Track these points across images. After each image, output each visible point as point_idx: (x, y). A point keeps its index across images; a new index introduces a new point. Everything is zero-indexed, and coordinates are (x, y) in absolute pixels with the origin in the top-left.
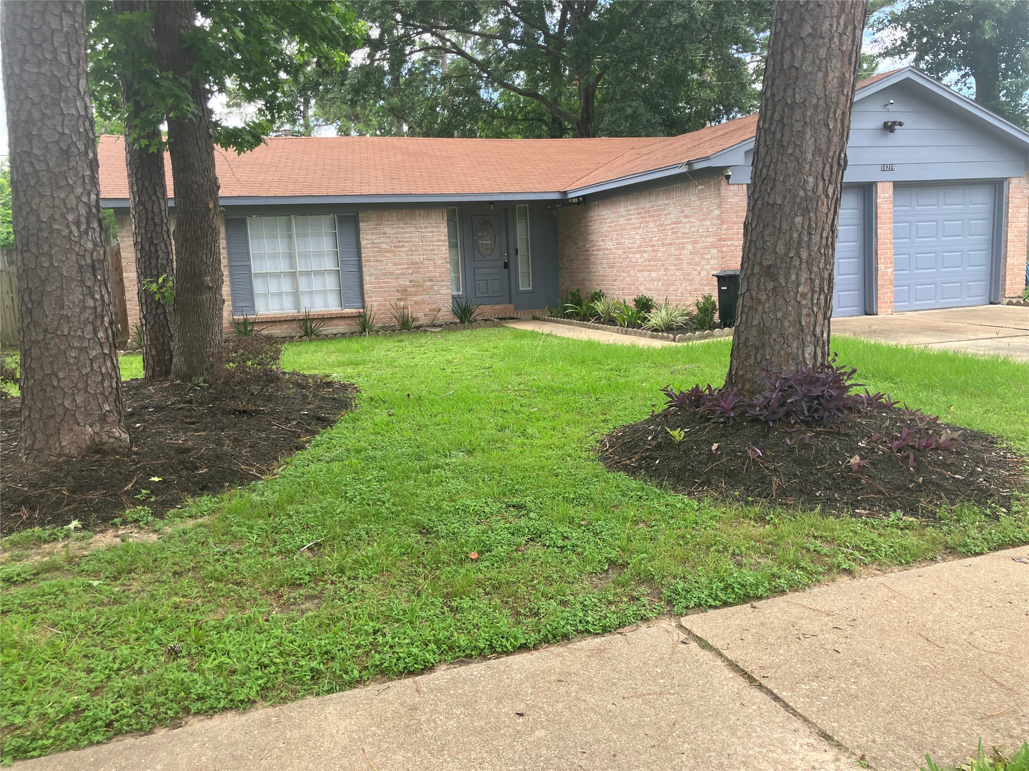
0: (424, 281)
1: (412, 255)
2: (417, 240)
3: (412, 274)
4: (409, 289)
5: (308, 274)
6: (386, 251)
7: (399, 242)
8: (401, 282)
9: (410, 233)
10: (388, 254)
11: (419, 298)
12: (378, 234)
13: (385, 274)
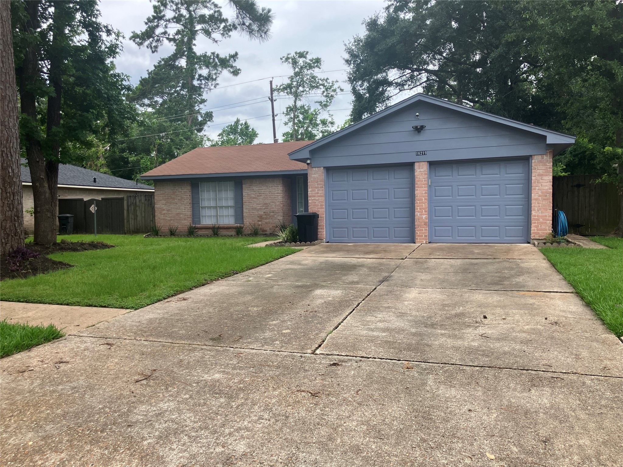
0: (270, 212)
1: (265, 200)
2: (268, 193)
3: (265, 209)
4: (263, 216)
5: (221, 207)
6: (254, 198)
7: (259, 194)
8: (260, 213)
9: (265, 189)
10: (254, 199)
11: (268, 221)
12: (250, 190)
13: (252, 209)
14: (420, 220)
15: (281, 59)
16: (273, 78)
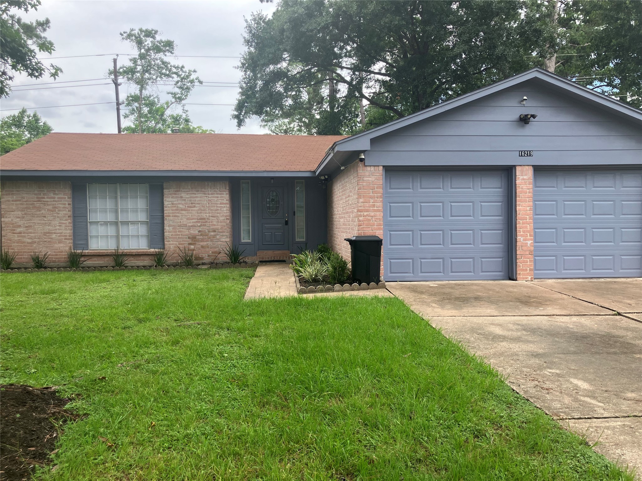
0: (209, 231)
1: (201, 213)
2: (205, 202)
3: (200, 226)
4: (197, 237)
5: (126, 223)
6: (182, 210)
7: (192, 203)
8: (192, 232)
9: (201, 197)
10: (183, 212)
11: (205, 243)
12: (177, 197)
13: (179, 226)
14: (524, 248)
15: (121, 34)
16: (117, 55)
